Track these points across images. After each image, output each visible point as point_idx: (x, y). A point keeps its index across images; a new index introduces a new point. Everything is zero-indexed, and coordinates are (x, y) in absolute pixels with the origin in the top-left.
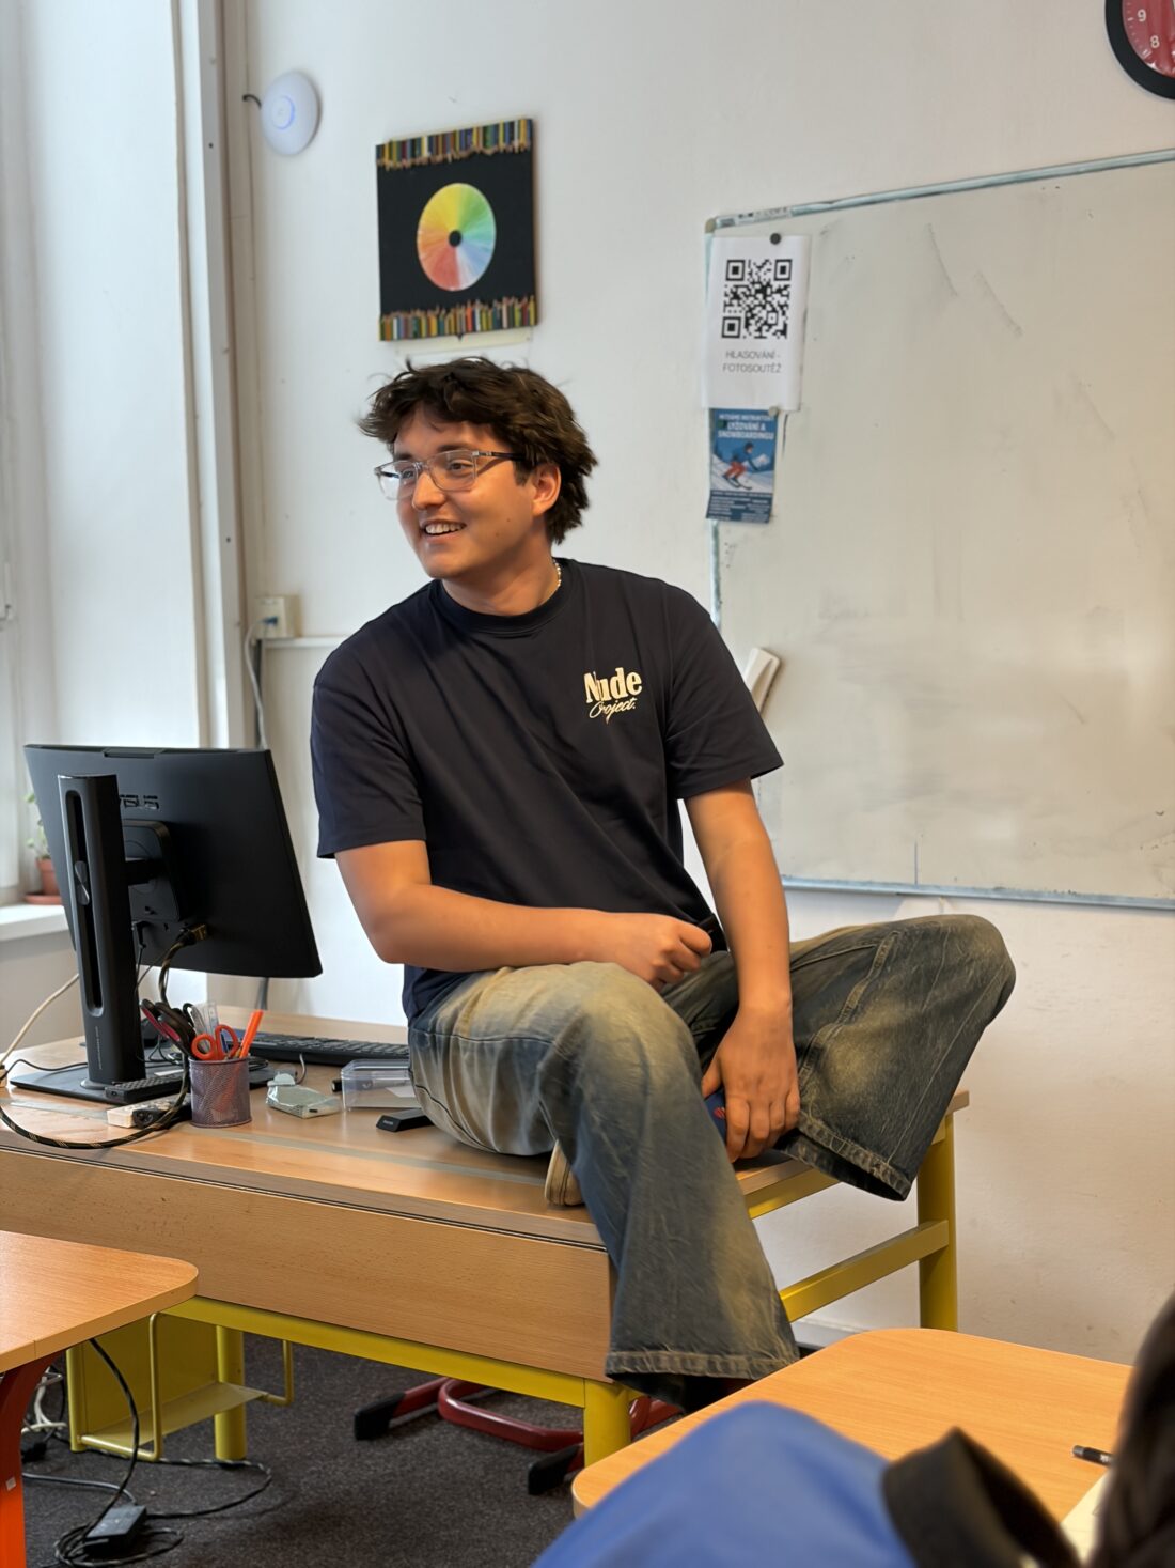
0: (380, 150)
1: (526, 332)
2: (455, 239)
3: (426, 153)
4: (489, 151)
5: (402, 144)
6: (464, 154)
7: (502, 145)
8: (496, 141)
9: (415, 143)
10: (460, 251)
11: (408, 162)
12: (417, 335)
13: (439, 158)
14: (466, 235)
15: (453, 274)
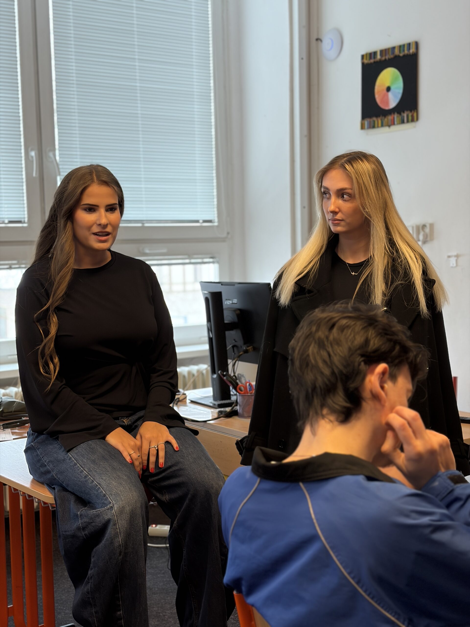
0: (363, 56)
1: (413, 124)
2: (388, 89)
3: (379, 57)
4: (401, 55)
5: (370, 54)
6: (392, 56)
7: (406, 52)
8: (404, 51)
9: (375, 53)
10: (390, 94)
11: (372, 61)
12: (374, 127)
13: (383, 58)
14: (392, 88)
15: (387, 103)
